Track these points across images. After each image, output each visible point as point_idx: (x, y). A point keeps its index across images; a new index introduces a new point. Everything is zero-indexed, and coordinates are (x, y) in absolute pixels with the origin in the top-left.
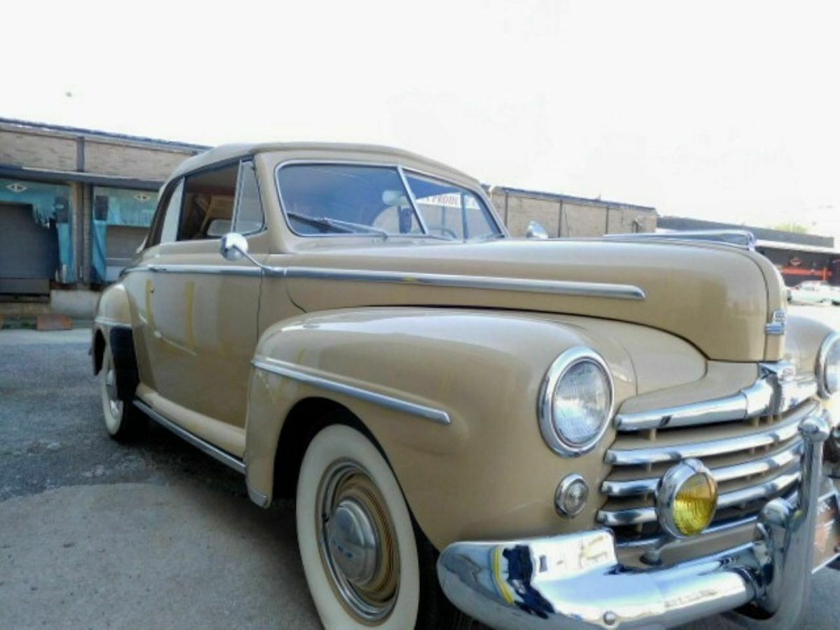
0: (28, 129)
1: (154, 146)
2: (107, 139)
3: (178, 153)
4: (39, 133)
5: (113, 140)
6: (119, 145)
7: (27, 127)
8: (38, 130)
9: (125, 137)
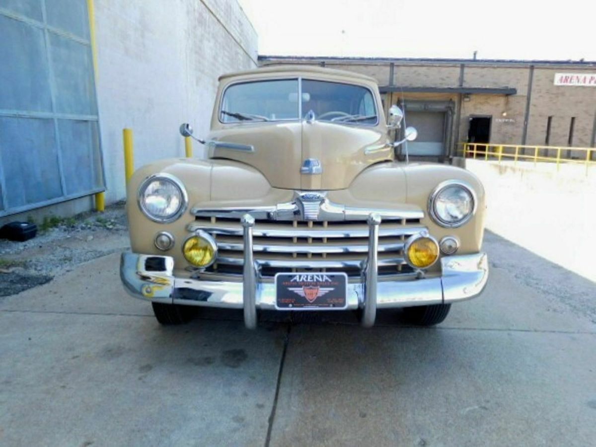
0: (295, 61)
1: (365, 62)
2: (338, 62)
3: (381, 65)
4: (300, 62)
5: (341, 62)
6: (337, 64)
7: (294, 60)
8: (300, 61)
9: (348, 59)
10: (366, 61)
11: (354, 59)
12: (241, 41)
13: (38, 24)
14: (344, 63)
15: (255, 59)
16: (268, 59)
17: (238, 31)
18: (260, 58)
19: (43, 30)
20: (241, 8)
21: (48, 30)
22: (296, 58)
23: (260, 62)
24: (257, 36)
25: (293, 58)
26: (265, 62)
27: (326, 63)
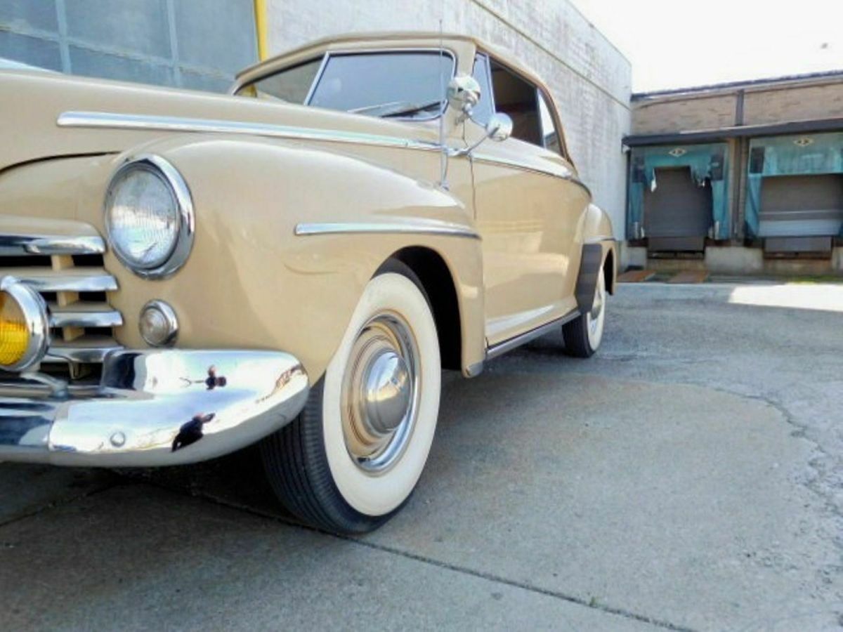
2: (768, 86)
4: (701, 96)
5: (774, 85)
10: (823, 78)
11: (799, 78)
12: (590, 74)
13: (163, 61)
14: (778, 87)
15: (627, 101)
16: (646, 98)
17: (583, 59)
18: (635, 98)
19: (171, 69)
20: (592, 26)
21: (181, 69)
22: (694, 90)
23: (634, 103)
24: (630, 65)
25: (687, 90)
26: (641, 103)
27: (746, 91)
